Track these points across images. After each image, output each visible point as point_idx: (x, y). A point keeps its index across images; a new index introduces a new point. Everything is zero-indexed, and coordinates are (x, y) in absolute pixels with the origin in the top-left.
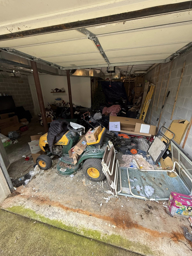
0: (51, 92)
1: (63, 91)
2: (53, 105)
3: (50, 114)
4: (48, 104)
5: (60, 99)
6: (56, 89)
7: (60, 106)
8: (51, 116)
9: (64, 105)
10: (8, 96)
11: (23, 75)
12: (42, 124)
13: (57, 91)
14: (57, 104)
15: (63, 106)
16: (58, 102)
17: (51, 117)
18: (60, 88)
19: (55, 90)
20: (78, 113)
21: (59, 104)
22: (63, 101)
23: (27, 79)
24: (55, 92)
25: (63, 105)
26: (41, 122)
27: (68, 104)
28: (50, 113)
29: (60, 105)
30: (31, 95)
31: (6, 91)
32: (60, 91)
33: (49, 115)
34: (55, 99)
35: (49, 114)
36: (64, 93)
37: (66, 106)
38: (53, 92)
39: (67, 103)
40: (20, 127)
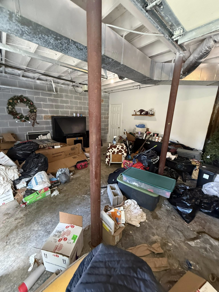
0: (132, 115)
1: (152, 114)
2: (130, 133)
3: (123, 150)
4: (124, 131)
5: (143, 126)
6: (141, 110)
7: (140, 137)
8: (123, 152)
9: (148, 136)
10: (82, 117)
11: (105, 93)
12: (107, 163)
13: (141, 114)
14: (138, 133)
15: (145, 138)
16: (139, 130)
17: (123, 154)
18: (146, 109)
19: (139, 111)
20: (173, 157)
21: (139, 133)
22: (148, 130)
23: (108, 98)
24: (138, 115)
25: (146, 136)
26: (107, 160)
27: (154, 136)
28: (122, 148)
29: (141, 135)
30: (108, 118)
31: (83, 111)
32: (147, 114)
33: (120, 151)
34: (136, 125)
35: (120, 149)
36: (153, 117)
37: (150, 139)
38: (136, 115)
39: (154, 134)
40: (78, 162)
